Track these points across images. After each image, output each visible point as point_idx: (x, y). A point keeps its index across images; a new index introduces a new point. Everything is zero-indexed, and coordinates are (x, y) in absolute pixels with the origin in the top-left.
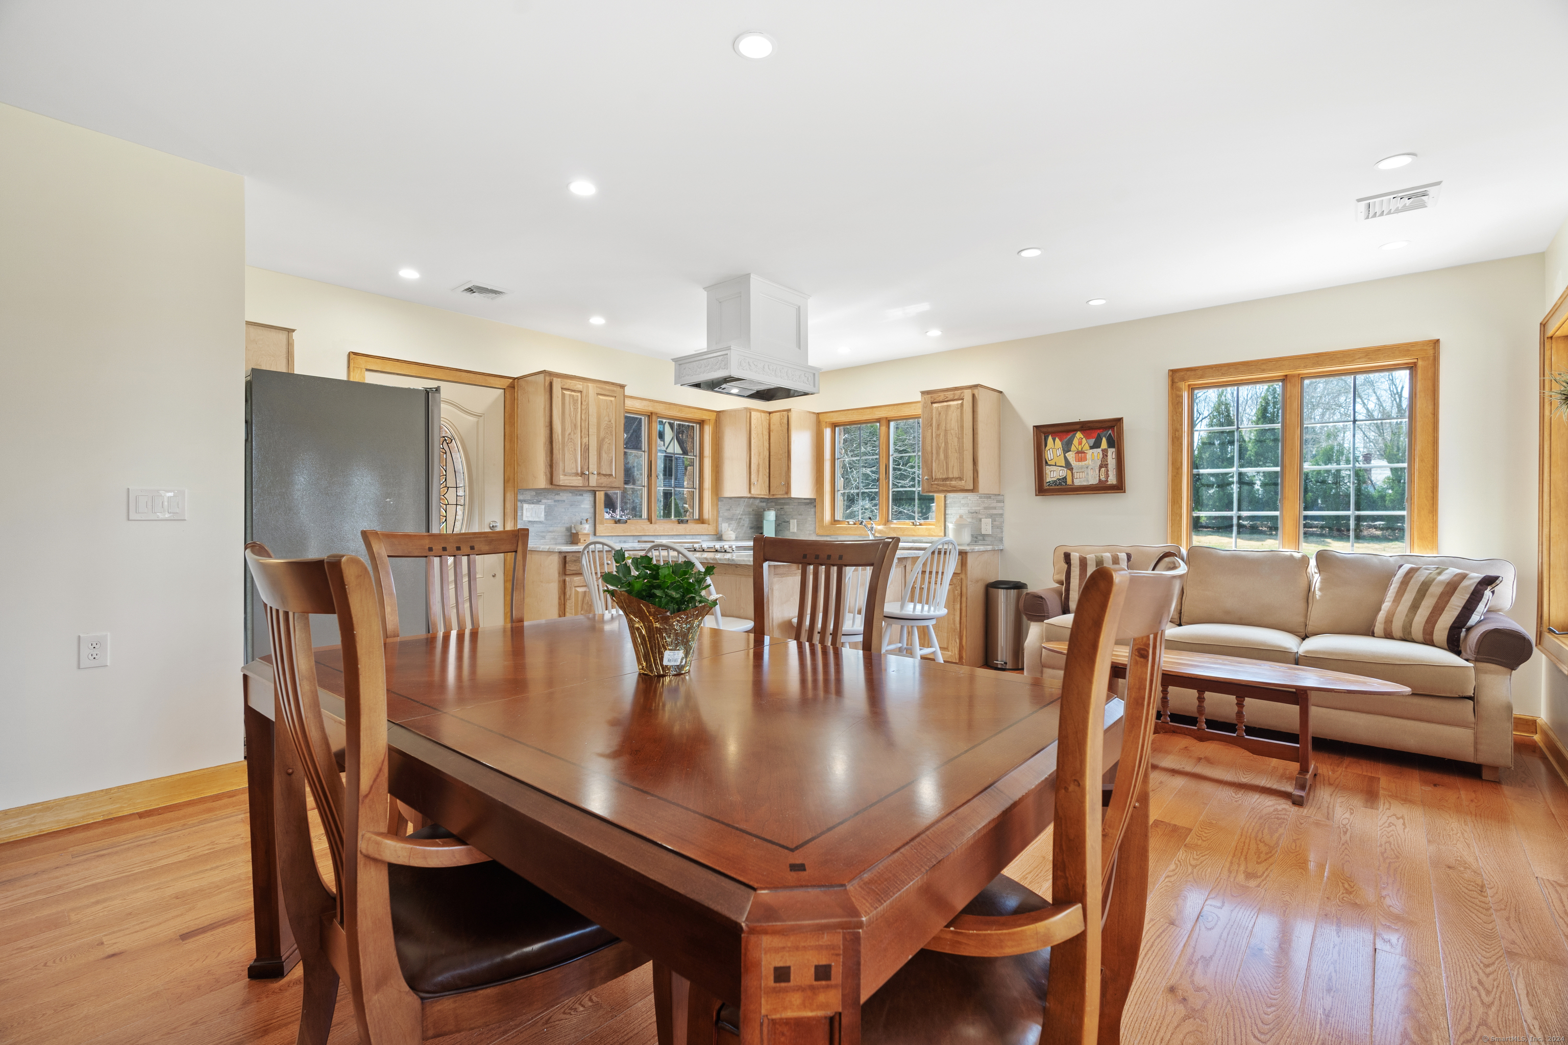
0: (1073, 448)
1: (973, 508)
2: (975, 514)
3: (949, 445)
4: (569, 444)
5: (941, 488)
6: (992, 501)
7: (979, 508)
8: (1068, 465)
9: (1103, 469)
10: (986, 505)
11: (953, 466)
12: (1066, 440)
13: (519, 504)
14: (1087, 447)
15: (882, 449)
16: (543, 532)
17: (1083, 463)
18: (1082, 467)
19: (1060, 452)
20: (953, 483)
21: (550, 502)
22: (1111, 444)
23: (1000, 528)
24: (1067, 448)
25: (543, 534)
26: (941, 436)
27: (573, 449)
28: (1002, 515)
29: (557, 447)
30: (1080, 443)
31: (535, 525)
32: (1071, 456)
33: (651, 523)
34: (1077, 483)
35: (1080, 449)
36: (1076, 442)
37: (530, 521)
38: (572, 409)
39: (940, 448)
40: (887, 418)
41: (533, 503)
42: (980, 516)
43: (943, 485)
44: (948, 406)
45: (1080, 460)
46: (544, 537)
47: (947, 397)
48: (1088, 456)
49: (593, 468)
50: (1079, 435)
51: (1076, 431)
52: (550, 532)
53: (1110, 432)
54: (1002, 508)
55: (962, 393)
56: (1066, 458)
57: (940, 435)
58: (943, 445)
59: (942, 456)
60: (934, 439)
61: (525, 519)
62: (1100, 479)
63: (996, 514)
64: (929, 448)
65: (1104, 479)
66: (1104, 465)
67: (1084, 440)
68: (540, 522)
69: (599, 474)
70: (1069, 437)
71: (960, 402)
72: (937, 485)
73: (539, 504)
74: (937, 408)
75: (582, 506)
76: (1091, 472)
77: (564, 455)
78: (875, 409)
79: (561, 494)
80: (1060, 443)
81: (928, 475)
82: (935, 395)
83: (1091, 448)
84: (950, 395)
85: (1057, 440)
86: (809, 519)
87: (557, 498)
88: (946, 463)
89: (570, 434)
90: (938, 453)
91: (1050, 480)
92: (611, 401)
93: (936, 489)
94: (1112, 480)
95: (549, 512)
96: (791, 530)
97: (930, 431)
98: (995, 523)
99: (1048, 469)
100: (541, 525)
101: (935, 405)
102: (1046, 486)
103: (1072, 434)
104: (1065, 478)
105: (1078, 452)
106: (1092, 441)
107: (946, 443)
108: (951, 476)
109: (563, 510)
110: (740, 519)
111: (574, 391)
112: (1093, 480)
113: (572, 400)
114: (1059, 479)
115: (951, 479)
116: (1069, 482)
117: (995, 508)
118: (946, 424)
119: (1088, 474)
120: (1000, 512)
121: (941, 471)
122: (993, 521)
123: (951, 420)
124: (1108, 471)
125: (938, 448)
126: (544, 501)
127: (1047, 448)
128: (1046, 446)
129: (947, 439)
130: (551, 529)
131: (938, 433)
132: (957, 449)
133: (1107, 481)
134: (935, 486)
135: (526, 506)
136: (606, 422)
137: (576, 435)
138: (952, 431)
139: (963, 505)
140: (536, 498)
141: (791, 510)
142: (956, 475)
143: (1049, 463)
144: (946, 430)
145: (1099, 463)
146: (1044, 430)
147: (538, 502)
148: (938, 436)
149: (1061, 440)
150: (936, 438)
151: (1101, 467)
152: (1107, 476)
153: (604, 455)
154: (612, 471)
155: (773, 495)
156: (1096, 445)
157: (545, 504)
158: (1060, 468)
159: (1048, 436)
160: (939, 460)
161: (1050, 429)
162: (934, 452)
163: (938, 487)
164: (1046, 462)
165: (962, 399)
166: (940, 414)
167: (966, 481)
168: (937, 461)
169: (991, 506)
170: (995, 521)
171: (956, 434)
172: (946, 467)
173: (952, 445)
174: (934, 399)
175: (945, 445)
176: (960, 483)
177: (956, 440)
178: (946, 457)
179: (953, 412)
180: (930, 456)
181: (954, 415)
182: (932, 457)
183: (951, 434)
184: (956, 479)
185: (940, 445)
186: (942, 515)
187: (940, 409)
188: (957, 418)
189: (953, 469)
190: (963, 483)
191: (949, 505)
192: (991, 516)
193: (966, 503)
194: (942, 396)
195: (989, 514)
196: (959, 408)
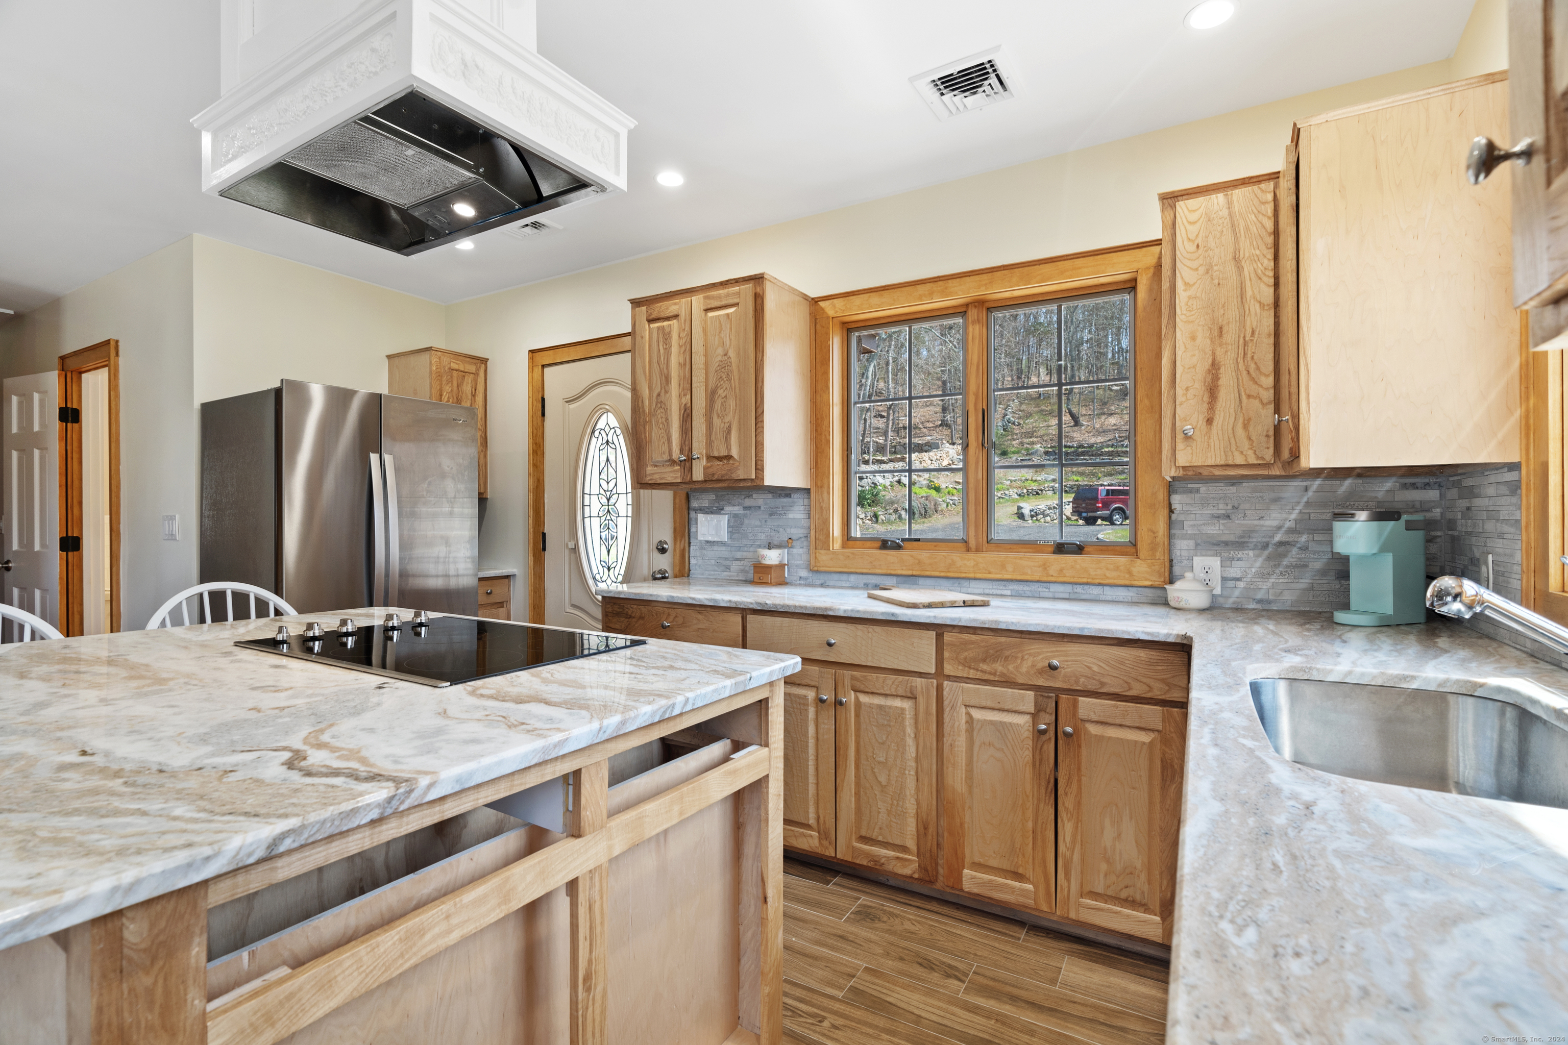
4: (659, 411)
13: (692, 514)
16: (726, 559)
21: (737, 509)
25: (728, 563)
27: (664, 420)
29: (642, 420)
31: (715, 548)
37: (707, 542)
38: (662, 351)
41: (712, 513)
46: (728, 568)
49: (699, 448)
52: (737, 559)
61: (700, 537)
68: (723, 543)
69: (710, 458)
73: (720, 513)
75: (790, 516)
77: (651, 431)
79: (754, 496)
87: (748, 502)
89: (659, 395)
92: (728, 315)
95: (735, 527)
100: (723, 548)
109: (758, 523)
110: (1281, 544)
111: (668, 319)
113: (661, 336)
126: (727, 509)
130: (739, 555)
135: (701, 517)
136: (719, 358)
137: (668, 395)
140: (717, 505)
147: (719, 511)
153: (716, 421)
154: (729, 449)
157: (729, 514)
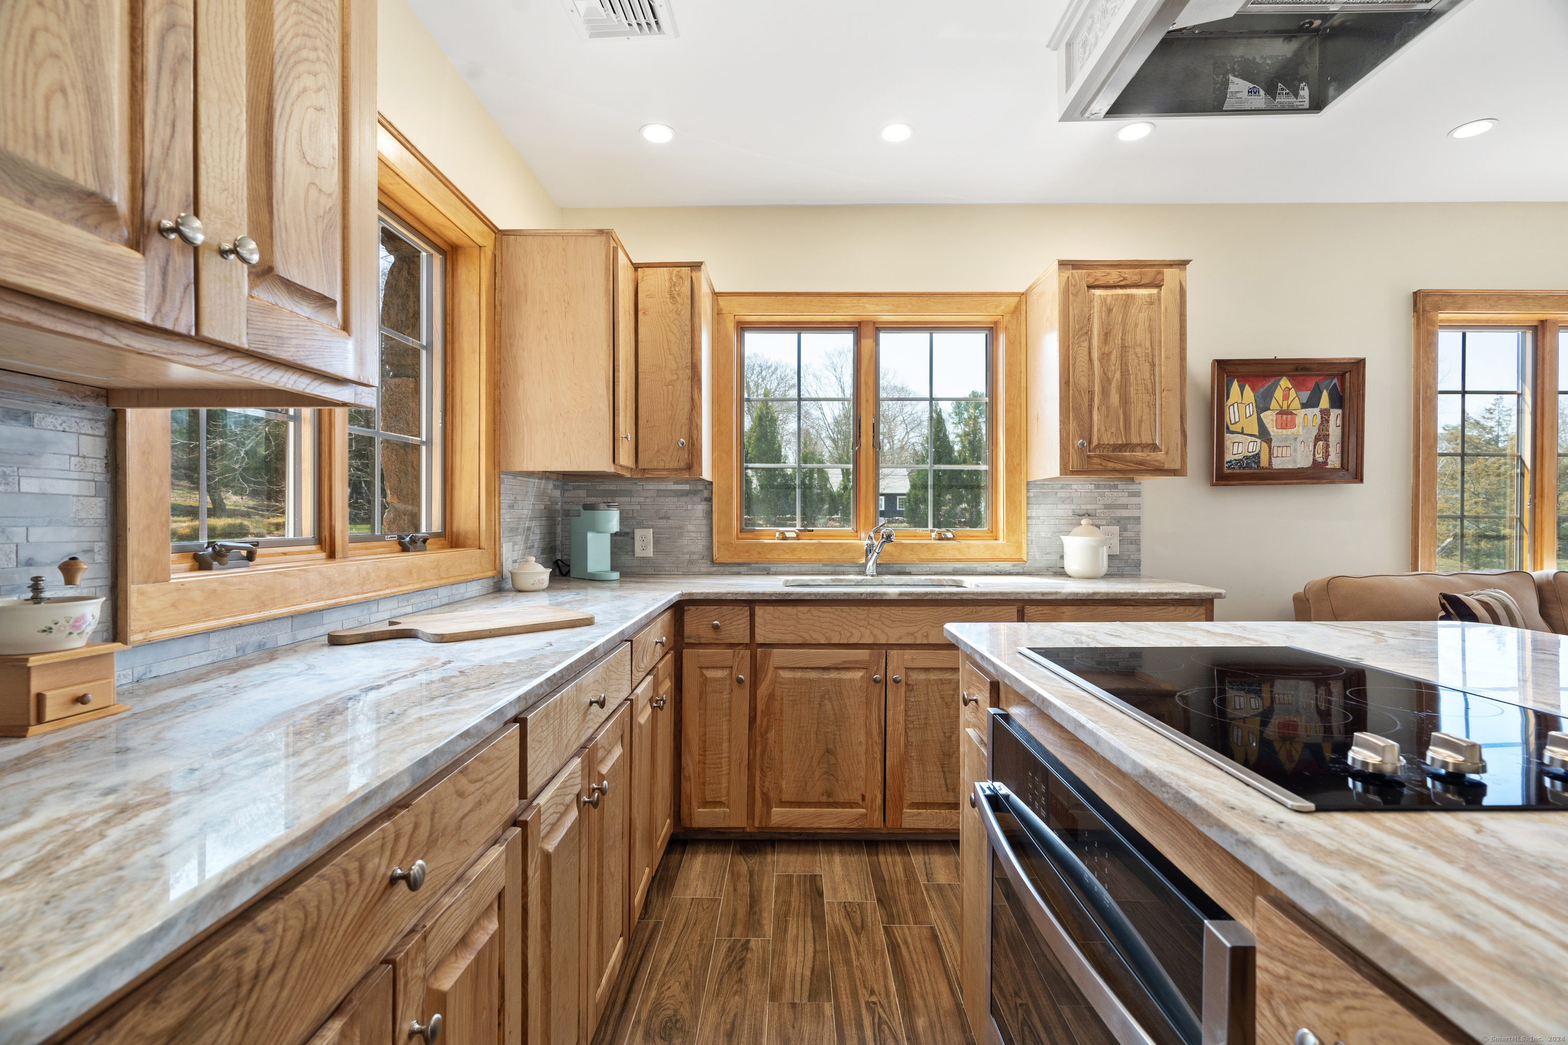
0: (1274, 405)
1: (1083, 507)
3: (1132, 377)
5: (1111, 465)
6: (1121, 494)
7: (1093, 507)
8: (1264, 434)
9: (1321, 443)
10: (1109, 502)
11: (1141, 422)
12: (1262, 390)
14: (1296, 404)
15: (867, 384)
17: (1290, 431)
18: (1286, 439)
19: (1251, 410)
20: (1139, 455)
22: (1338, 401)
23: (1136, 542)
24: (1262, 406)
26: (1113, 357)
28: (1137, 519)
30: (1286, 397)
32: (1269, 417)
33: (332, 555)
34: (1277, 464)
35: (1285, 407)
36: (1279, 394)
39: (1109, 382)
40: (874, 323)
42: (1096, 522)
43: (1116, 460)
44: (1128, 296)
45: (1284, 426)
47: (1125, 279)
48: (1299, 420)
50: (1285, 383)
51: (1281, 375)
53: (1335, 381)
54: (1138, 507)
55: (1160, 273)
56: (1260, 421)
57: (1109, 354)
58: (1118, 375)
59: (1115, 398)
60: (1096, 363)
62: (1314, 460)
63: (1129, 518)
64: (1083, 381)
65: (1321, 460)
66: (1322, 436)
67: (1293, 393)
70: (1267, 385)
71: (1154, 291)
72: (1104, 458)
74: (1104, 300)
76: (1300, 448)
78: (864, 299)
80: (1252, 394)
81: (1081, 437)
82: (1099, 273)
83: (1304, 406)
84: (1131, 275)
85: (1247, 388)
86: (690, 528)
88: (1125, 414)
90: (1105, 393)
91: (1232, 458)
93: (1100, 467)
94: (1334, 461)
96: (639, 553)
97: (1086, 344)
98: (1125, 534)
99: (1229, 439)
101: (1098, 292)
102: (1226, 471)
103: (1273, 380)
104: (1258, 456)
105: (1282, 413)
106: (1305, 395)
107: (1125, 373)
108: (1135, 440)
112: (1303, 461)
114: (1247, 458)
115: (1133, 447)
116: (1264, 462)
117: (1125, 507)
118: (1124, 334)
119: (1295, 450)
120: (1135, 513)
121: (1113, 430)
122: (1123, 529)
123: (1136, 325)
124: (1328, 446)
125: (1106, 381)
127: (1230, 402)
128: (1228, 398)
129: (1126, 365)
131: (1106, 350)
132: (1150, 386)
133: (1326, 463)
134: (1099, 461)
138: (1138, 350)
141: (638, 507)
142: (1146, 439)
143: (1232, 428)
144: (1123, 347)
145: (1315, 432)
146: (1232, 368)
148: (1105, 357)
149: (1253, 389)
150: (1101, 360)
151: (1317, 439)
152: (1327, 454)
155: (644, 470)
156: (1312, 402)
158: (1250, 438)
159: (1233, 381)
160: (1108, 408)
161: (1242, 369)
162: (1097, 389)
163: (1104, 463)
164: (1228, 428)
165: (1159, 286)
166: (1110, 311)
167: (1167, 453)
168: (1104, 408)
169: (1119, 502)
170: (1126, 530)
171: (1147, 355)
172: (1125, 421)
173: (1139, 378)
174: (1091, 280)
175: (1122, 376)
176: (1153, 454)
177: (1146, 367)
178: (1125, 401)
179: (1140, 311)
180: (1086, 398)
181: (1141, 315)
182: (1091, 400)
183: (1136, 354)
184: (1143, 446)
185: (1110, 376)
186: (1020, 519)
187: (1108, 302)
188: (1147, 324)
189: (1140, 426)
190: (1160, 456)
191: (1033, 500)
192: (1118, 521)
193: (1068, 498)
194: (1114, 276)
195: (1114, 518)
196: (1151, 303)
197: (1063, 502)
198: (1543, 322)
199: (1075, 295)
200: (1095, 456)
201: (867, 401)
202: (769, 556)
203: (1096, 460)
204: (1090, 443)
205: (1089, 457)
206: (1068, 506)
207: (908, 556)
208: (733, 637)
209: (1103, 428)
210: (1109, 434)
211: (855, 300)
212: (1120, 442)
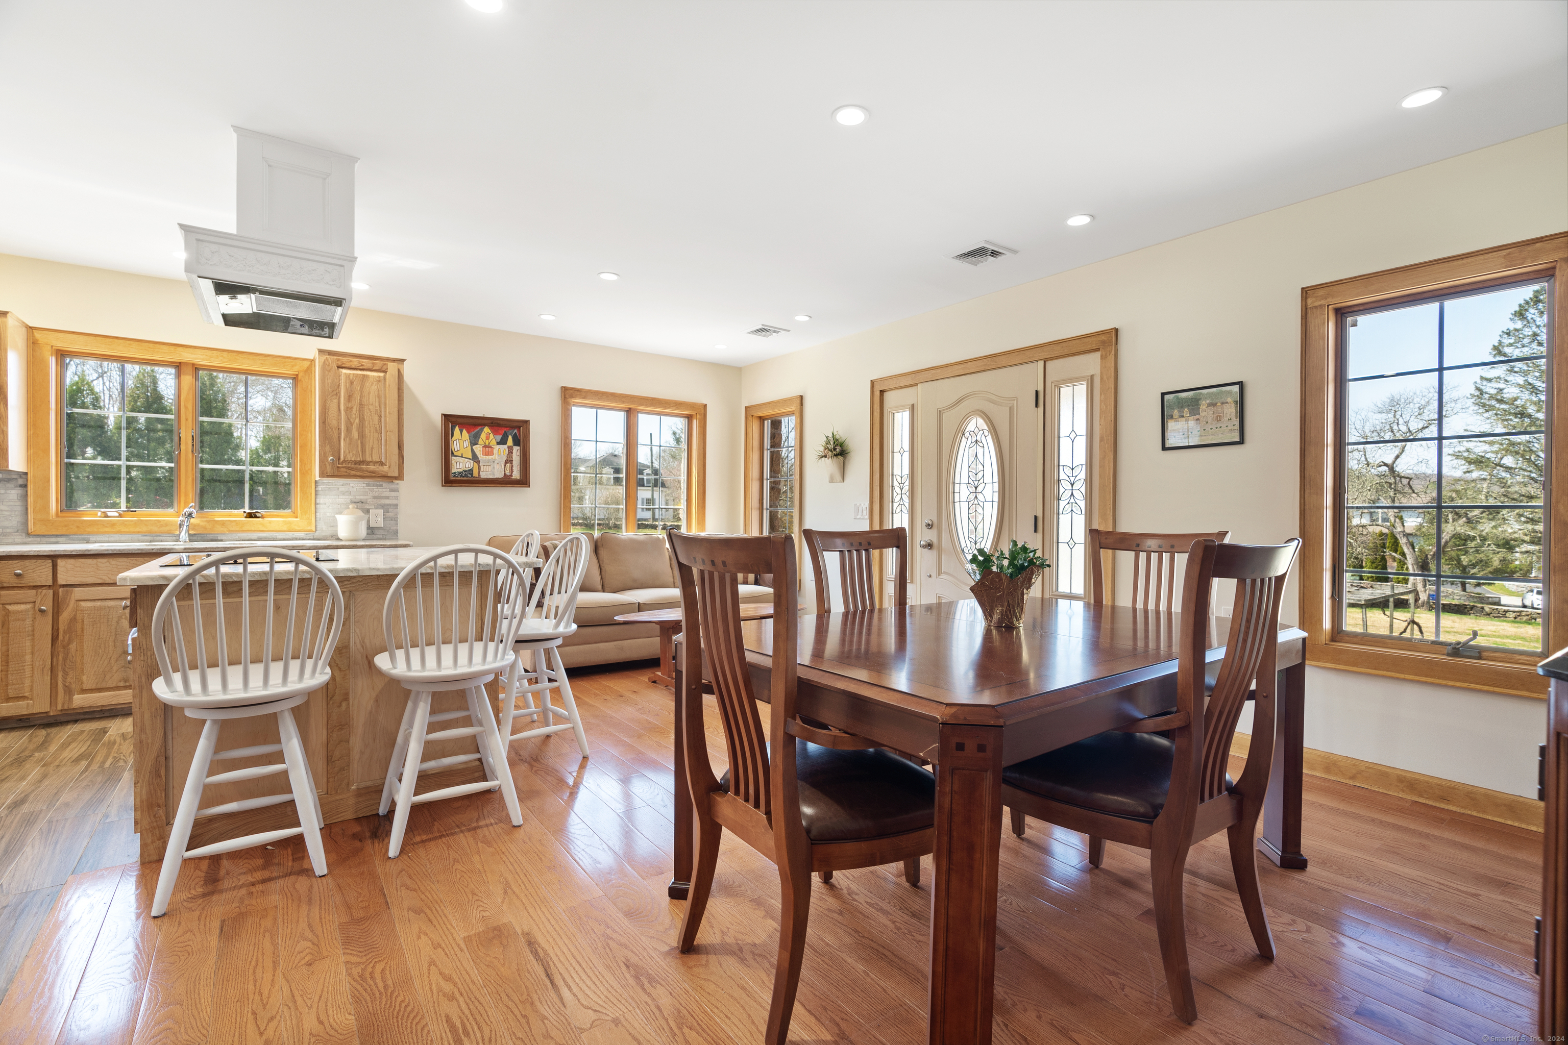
0: (480, 441)
1: (358, 497)
2: (360, 504)
3: (367, 423)
5: (353, 473)
6: (385, 490)
7: (365, 497)
8: (475, 458)
9: (508, 465)
10: (377, 494)
11: (372, 448)
12: (473, 433)
14: (494, 442)
15: (186, 407)
17: (490, 457)
18: (488, 461)
19: (467, 444)
20: (372, 467)
22: (517, 442)
23: (395, 519)
24: (474, 441)
26: (354, 410)
28: (396, 506)
30: (488, 438)
32: (478, 449)
34: (483, 475)
35: (487, 444)
36: (483, 436)
39: (352, 424)
40: (193, 365)
42: (367, 507)
43: (357, 470)
44: (364, 375)
45: (487, 454)
47: (362, 365)
48: (495, 451)
50: (487, 430)
51: (485, 425)
53: (516, 431)
54: (396, 498)
55: (385, 364)
56: (472, 450)
57: (351, 408)
58: (357, 420)
59: (355, 434)
60: (343, 412)
62: (505, 474)
63: (390, 505)
64: (334, 423)
65: (508, 474)
66: (509, 461)
67: (491, 436)
70: (476, 431)
71: (382, 374)
72: (348, 468)
74: (348, 376)
76: (497, 467)
78: (180, 349)
80: (467, 435)
81: (333, 455)
82: (345, 360)
83: (498, 443)
84: (367, 363)
85: (464, 431)
88: (362, 443)
90: (349, 430)
91: (456, 471)
93: (345, 474)
94: (516, 475)
97: (336, 401)
98: (387, 514)
99: (453, 460)
101: (344, 371)
102: (452, 478)
103: (480, 428)
104: (471, 470)
105: (485, 446)
106: (499, 437)
107: (362, 420)
108: (368, 459)
112: (498, 474)
114: (465, 471)
115: (368, 463)
116: (475, 474)
117: (388, 498)
118: (361, 397)
119: (494, 468)
120: (395, 502)
121: (354, 452)
122: (386, 511)
123: (369, 393)
124: (512, 466)
125: (349, 424)
127: (454, 438)
128: (452, 436)
129: (363, 415)
131: (350, 405)
132: (378, 429)
133: (511, 476)
134: (345, 470)
138: (371, 407)
139: (343, 493)
142: (376, 458)
143: (455, 453)
144: (361, 404)
145: (505, 458)
146: (453, 420)
148: (348, 410)
149: (468, 432)
150: (346, 411)
151: (506, 462)
152: (512, 471)
156: (503, 442)
158: (467, 460)
159: (455, 427)
160: (351, 439)
161: (459, 420)
162: (343, 428)
163: (348, 471)
164: (452, 453)
165: (385, 372)
166: (352, 383)
167: (390, 467)
168: (348, 439)
169: (383, 495)
170: (388, 512)
171: (376, 411)
172: (362, 447)
173: (371, 423)
174: (340, 364)
175: (360, 421)
176: (381, 468)
177: (376, 418)
178: (362, 436)
179: (372, 385)
180: (336, 433)
181: (373, 387)
182: (340, 434)
183: (369, 409)
184: (375, 463)
185: (352, 420)
186: (311, 504)
187: (351, 377)
188: (376, 393)
189: (372, 451)
190: (386, 468)
191: (320, 493)
192: (383, 506)
193: (347, 492)
194: (355, 362)
195: (380, 505)
196: (379, 381)
197: (344, 494)
198: (630, 408)
199: (329, 371)
200: (343, 467)
201: (187, 419)
202: (88, 530)
203: (342, 470)
204: (339, 459)
205: (338, 467)
206: (347, 497)
207: (219, 529)
208: (36, 582)
209: (347, 451)
210: (351, 454)
211: (172, 348)
212: (359, 459)
